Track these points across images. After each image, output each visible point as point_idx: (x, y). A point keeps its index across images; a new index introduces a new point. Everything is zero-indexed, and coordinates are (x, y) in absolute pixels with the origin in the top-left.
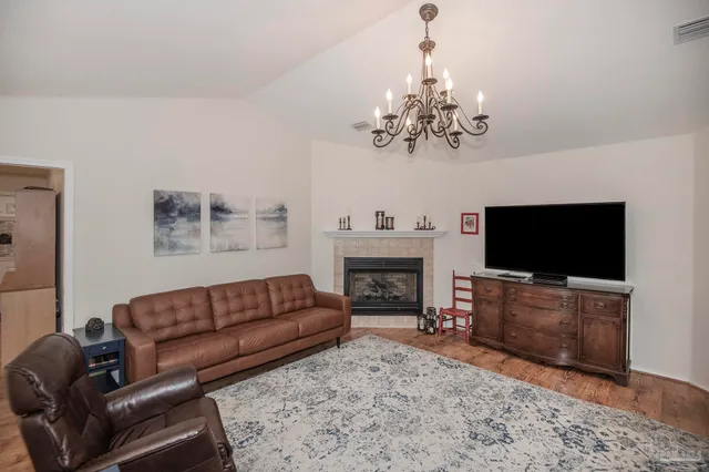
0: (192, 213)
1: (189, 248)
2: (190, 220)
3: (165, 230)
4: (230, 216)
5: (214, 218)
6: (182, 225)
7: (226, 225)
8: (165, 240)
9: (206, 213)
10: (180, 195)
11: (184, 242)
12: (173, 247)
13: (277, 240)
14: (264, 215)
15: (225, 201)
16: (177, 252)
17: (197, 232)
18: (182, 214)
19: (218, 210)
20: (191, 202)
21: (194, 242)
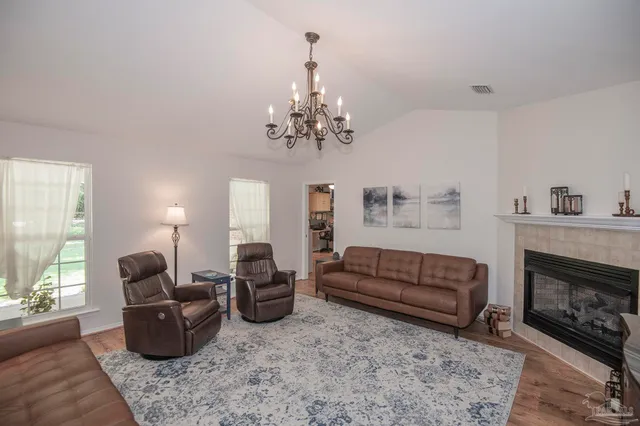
0: (383, 200)
1: (380, 223)
2: (380, 205)
3: (367, 211)
4: (404, 201)
5: (395, 203)
6: (376, 208)
7: (403, 208)
8: (368, 217)
9: (390, 200)
10: (375, 190)
11: (377, 219)
12: (372, 221)
13: (447, 222)
14: (433, 200)
15: (402, 190)
16: (375, 224)
17: (386, 212)
18: (376, 201)
19: (398, 197)
20: (381, 193)
21: (383, 219)
